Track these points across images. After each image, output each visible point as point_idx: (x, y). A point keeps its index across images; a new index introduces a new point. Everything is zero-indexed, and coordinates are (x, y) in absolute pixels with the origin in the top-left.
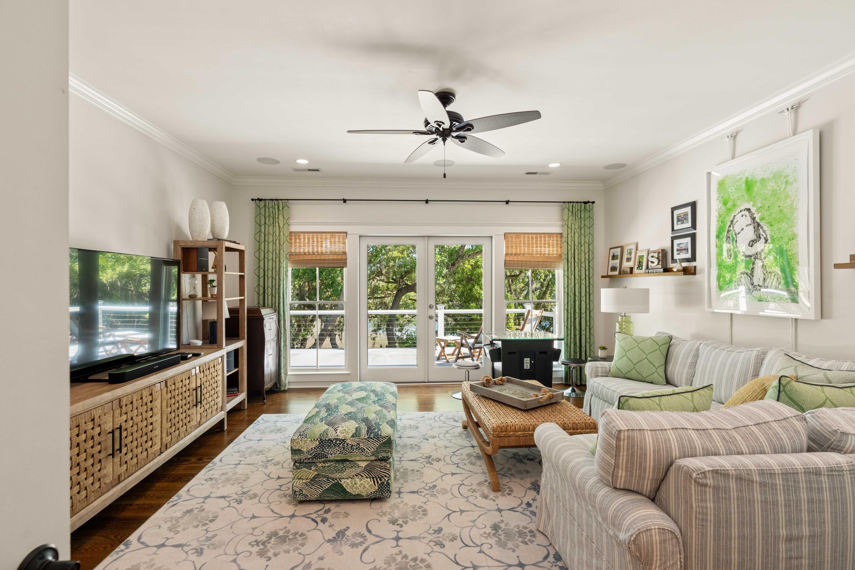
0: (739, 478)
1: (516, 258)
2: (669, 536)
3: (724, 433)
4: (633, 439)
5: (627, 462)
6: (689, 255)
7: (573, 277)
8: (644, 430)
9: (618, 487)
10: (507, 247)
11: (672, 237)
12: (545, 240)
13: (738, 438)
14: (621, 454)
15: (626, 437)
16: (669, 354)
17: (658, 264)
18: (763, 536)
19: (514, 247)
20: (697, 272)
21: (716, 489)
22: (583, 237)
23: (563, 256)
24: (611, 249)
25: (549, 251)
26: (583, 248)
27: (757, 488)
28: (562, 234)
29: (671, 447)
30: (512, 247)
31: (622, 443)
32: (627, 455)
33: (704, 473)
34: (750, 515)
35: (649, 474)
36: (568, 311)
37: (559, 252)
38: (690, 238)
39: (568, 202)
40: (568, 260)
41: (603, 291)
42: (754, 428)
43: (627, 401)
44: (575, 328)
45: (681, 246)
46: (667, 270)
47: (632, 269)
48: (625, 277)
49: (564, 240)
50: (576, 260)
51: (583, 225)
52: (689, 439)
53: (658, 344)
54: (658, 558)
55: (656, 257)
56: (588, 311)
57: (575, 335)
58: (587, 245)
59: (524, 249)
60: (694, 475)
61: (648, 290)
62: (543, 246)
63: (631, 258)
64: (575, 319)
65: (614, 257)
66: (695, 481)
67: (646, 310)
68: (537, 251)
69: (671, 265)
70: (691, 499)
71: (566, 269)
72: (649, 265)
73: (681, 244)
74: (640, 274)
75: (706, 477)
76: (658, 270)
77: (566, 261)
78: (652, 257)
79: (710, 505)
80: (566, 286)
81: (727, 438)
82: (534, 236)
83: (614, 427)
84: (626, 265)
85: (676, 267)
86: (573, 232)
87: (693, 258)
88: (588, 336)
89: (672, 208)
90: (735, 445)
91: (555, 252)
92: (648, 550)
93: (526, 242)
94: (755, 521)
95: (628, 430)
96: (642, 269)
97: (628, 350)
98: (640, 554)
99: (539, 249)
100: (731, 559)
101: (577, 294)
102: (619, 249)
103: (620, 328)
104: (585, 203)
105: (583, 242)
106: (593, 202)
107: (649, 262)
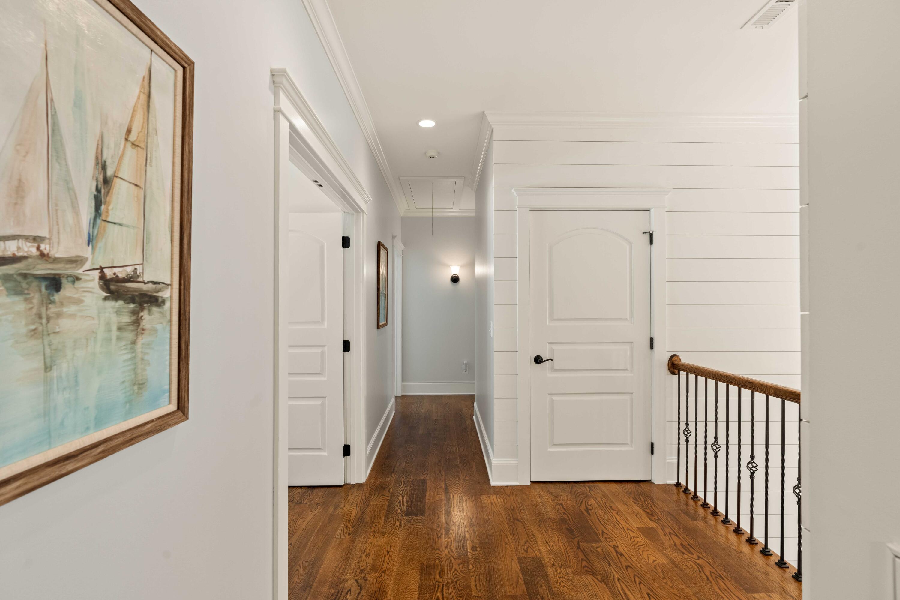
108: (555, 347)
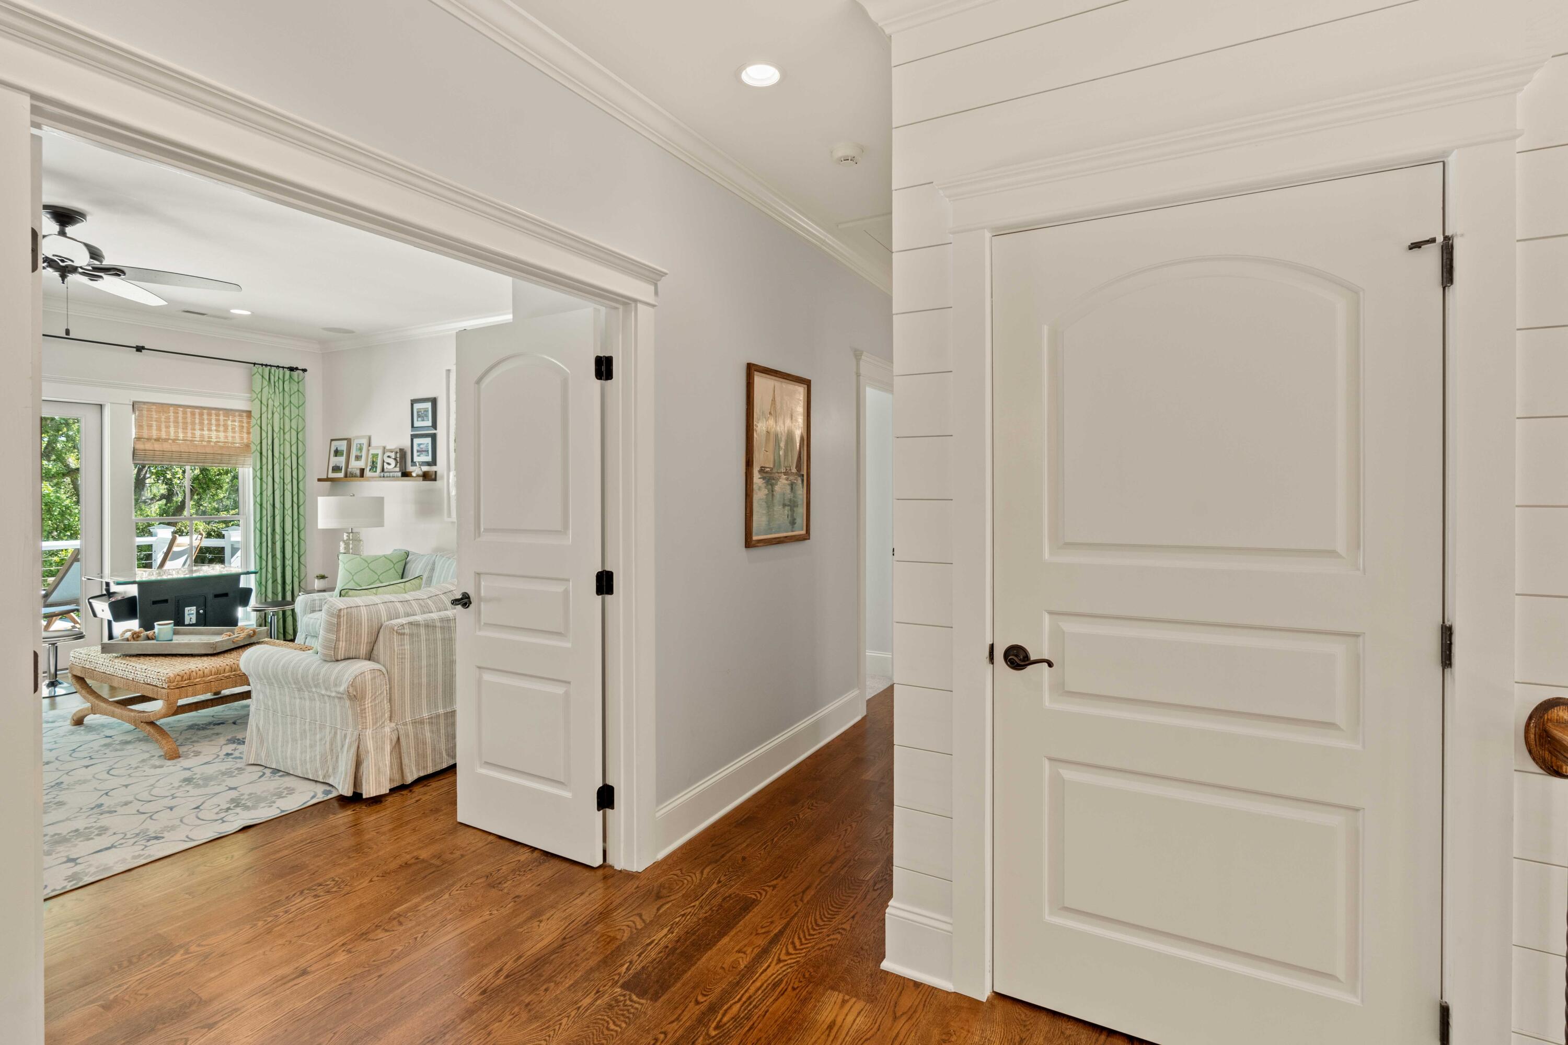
0: (427, 626)
1: (157, 446)
2: (378, 673)
3: (421, 601)
4: (351, 614)
5: (346, 633)
6: (429, 459)
7: (270, 479)
8: (360, 606)
9: (339, 659)
10: (139, 426)
11: (411, 435)
12: (218, 420)
13: (430, 603)
14: (342, 628)
15: (345, 614)
16: (405, 573)
17: (395, 467)
18: (443, 663)
19: (154, 428)
20: (438, 478)
21: (411, 635)
22: (287, 420)
23: (253, 447)
24: (332, 440)
25: (226, 437)
26: (287, 437)
27: (438, 630)
28: (250, 412)
29: (381, 615)
30: (150, 426)
31: (342, 619)
32: (347, 628)
33: (402, 625)
34: (434, 650)
35: (365, 639)
36: (261, 531)
37: (245, 441)
38: (430, 439)
39: (262, 365)
40: (261, 453)
41: (321, 500)
42: (442, 596)
43: (347, 593)
44: (274, 556)
45: (422, 446)
46: (406, 474)
47: (362, 471)
48: (352, 481)
49: (253, 421)
50: (276, 454)
51: (287, 403)
52: (394, 608)
53: (392, 562)
54: (370, 691)
55: (394, 457)
56: (296, 531)
57: (274, 568)
58: (294, 433)
59: (176, 432)
60: (396, 628)
61: (382, 498)
62: (214, 428)
63: (361, 456)
64: (274, 543)
65: (337, 453)
66: (397, 632)
67: (380, 524)
68: (202, 436)
69: (410, 468)
70: (394, 645)
71: (258, 467)
72: (385, 468)
73: (421, 444)
74: (373, 477)
75: (404, 628)
76: (395, 474)
77: (259, 454)
78: (389, 457)
79: (407, 647)
80: (258, 493)
81: (423, 604)
82: (197, 411)
83: (335, 608)
84: (355, 465)
85: (416, 471)
86: (270, 412)
87: (434, 462)
88: (296, 567)
89: (412, 401)
90: (427, 608)
91: (238, 440)
92: (362, 688)
93: (180, 420)
94: (437, 653)
95: (347, 608)
96: (376, 471)
97: (356, 573)
98: (357, 691)
99: (206, 432)
100: (421, 682)
101: (278, 505)
102: (345, 442)
103: (345, 548)
104: (292, 369)
105: (287, 429)
106: (304, 370)
107: (385, 464)
108: (1070, 626)
